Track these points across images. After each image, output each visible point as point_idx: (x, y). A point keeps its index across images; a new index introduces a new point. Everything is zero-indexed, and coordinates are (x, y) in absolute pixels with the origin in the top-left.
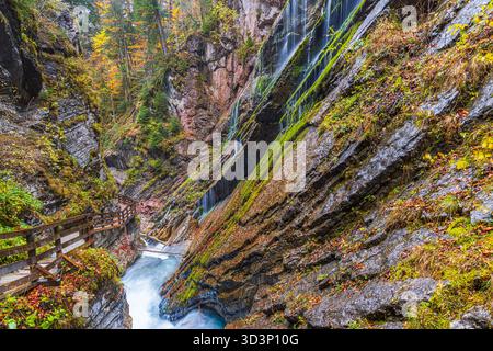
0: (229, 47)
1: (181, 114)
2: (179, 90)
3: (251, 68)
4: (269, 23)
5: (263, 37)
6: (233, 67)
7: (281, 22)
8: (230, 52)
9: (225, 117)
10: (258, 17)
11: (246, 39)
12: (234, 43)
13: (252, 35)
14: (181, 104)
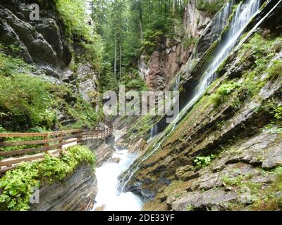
0: (178, 40)
1: (147, 78)
2: (146, 64)
3: (191, 53)
4: (203, 27)
5: (200, 35)
6: (180, 52)
7: (210, 27)
8: (179, 43)
9: (172, 82)
10: (198, 23)
11: (189, 36)
12: (182, 38)
13: (193, 34)
14: (147, 72)
